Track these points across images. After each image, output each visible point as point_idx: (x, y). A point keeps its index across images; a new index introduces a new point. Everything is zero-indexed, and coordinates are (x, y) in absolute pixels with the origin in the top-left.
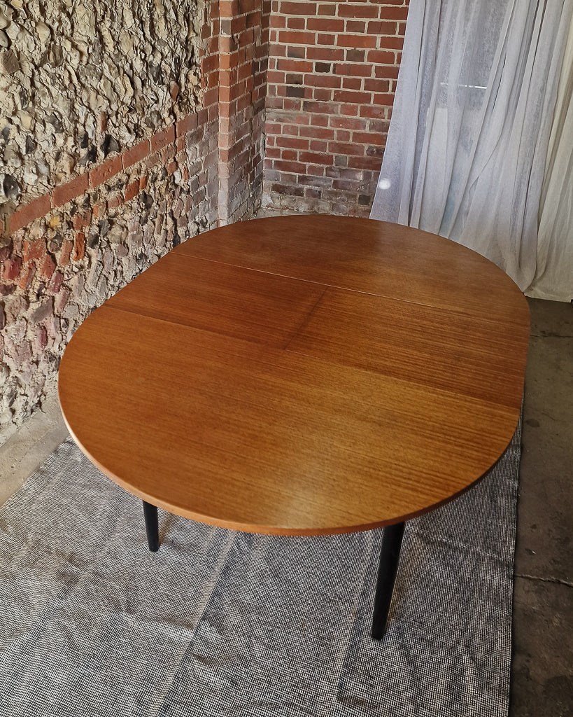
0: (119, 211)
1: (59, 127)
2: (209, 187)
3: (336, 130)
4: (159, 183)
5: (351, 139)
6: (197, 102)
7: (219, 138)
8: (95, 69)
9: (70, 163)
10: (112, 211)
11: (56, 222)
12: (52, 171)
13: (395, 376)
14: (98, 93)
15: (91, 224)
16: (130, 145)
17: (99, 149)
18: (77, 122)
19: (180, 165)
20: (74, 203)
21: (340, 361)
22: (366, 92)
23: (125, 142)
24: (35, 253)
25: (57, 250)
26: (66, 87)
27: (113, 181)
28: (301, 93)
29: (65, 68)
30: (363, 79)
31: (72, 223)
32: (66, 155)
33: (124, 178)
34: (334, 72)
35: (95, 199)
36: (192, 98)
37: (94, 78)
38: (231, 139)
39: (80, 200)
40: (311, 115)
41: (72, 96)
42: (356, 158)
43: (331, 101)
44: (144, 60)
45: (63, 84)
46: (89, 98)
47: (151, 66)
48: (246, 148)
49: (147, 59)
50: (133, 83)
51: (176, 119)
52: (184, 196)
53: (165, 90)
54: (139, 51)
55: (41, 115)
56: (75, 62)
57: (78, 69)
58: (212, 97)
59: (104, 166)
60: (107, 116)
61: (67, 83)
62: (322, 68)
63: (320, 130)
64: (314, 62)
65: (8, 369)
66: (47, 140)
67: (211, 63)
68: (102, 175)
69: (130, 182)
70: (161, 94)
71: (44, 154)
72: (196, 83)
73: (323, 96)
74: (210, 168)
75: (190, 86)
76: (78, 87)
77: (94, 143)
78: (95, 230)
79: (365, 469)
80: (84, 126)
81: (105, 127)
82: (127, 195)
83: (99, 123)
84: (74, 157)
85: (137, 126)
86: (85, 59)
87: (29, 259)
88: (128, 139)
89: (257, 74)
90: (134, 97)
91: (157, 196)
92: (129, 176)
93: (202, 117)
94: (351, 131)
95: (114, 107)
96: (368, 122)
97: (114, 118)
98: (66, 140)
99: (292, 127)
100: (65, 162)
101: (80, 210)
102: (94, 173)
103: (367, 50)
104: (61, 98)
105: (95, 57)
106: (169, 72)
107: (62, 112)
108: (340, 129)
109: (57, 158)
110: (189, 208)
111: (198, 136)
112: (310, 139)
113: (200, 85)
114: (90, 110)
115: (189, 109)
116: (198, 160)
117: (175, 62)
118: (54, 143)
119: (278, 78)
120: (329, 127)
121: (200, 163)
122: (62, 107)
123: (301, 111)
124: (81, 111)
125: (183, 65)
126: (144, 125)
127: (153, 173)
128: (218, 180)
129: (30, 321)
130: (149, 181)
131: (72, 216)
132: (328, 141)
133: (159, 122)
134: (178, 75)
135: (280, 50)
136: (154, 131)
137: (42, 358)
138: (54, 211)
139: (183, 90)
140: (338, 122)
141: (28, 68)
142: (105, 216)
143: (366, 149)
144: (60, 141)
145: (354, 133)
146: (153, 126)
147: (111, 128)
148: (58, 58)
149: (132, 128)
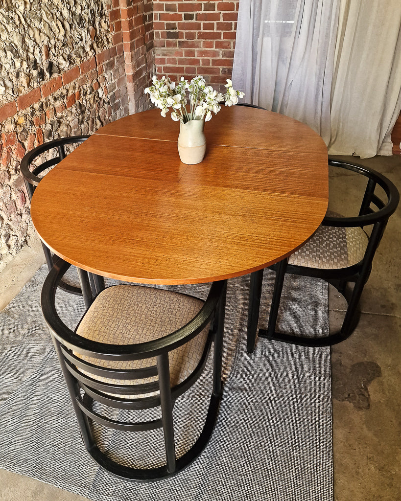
0: (64, 114)
1: (16, 54)
2: (122, 100)
3: (200, 59)
4: (88, 96)
5: (211, 64)
6: (109, 42)
7: (125, 67)
8: (36, 14)
9: (27, 79)
10: (59, 115)
11: (22, 121)
12: (15, 85)
13: (249, 189)
14: (40, 32)
15: (46, 123)
16: (66, 69)
17: (45, 71)
18: (28, 51)
19: (101, 84)
20: (33, 108)
21: (214, 185)
22: (218, 31)
23: (62, 67)
24: (10, 142)
25: (25, 140)
26: (17, 26)
27: (57, 93)
28: (176, 35)
29: (15, 12)
30: (215, 22)
31: (33, 122)
32: (23, 74)
33: (65, 92)
34: (196, 20)
35: (47, 106)
36: (105, 38)
37: (36, 21)
38: (134, 67)
39: (37, 106)
40: (184, 50)
41: (23, 32)
42: (215, 76)
43: (196, 39)
44: (69, 10)
45: (15, 23)
46: (34, 35)
47: (75, 15)
48: (144, 74)
49: (71, 9)
50: (63, 26)
51: (96, 53)
52: (106, 106)
53: (86, 32)
54: (65, 3)
55: (2, 45)
56: (22, 8)
57: (24, 13)
58: (118, 39)
59: (50, 83)
60: (48, 49)
61: (18, 23)
62: (189, 17)
63: (191, 59)
64: (183, 13)
65: (2, 218)
66: (9, 63)
67: (115, 14)
68: (50, 90)
69: (69, 95)
70: (83, 34)
71: (8, 74)
72: (106, 28)
73: (191, 36)
74: (122, 88)
75: (102, 30)
76: (26, 26)
77: (41, 67)
78: (49, 127)
79: (238, 241)
80: (34, 55)
81: (48, 56)
82: (68, 103)
83: (43, 52)
84: (29, 77)
85: (69, 57)
86: (28, 6)
87: (6, 145)
88: (65, 65)
89: (146, 23)
90: (65, 36)
91: (88, 105)
92: (68, 90)
93: (113, 52)
94: (211, 59)
95: (53, 42)
96: (221, 52)
97: (53, 50)
98: (22, 63)
99: (173, 59)
100: (23, 79)
101: (37, 113)
102: (44, 87)
103: (217, 3)
104: (15, 34)
105: (35, 5)
106: (87, 19)
107: (17, 44)
108: (203, 58)
109: (18, 76)
110: (110, 114)
111: (111, 65)
112: (185, 66)
113: (109, 30)
114: (36, 43)
115: (103, 46)
116: (113, 81)
117: (91, 12)
118: (14, 65)
119: (160, 26)
120: (196, 57)
121: (114, 84)
122: (16, 40)
123: (177, 48)
124: (30, 43)
125: (97, 15)
126: (74, 56)
127: (84, 89)
128: (127, 95)
129: (12, 187)
130: (81, 95)
131: (32, 116)
132: (196, 67)
133: (85, 54)
134: (94, 22)
135: (160, 7)
136: (82, 60)
137: (24, 212)
138: (20, 113)
139: (98, 33)
140: (202, 53)
142: (55, 118)
143: (221, 70)
144: (18, 64)
145: (213, 60)
146: (80, 57)
147: (52, 57)
148: (10, 4)
149: (66, 57)
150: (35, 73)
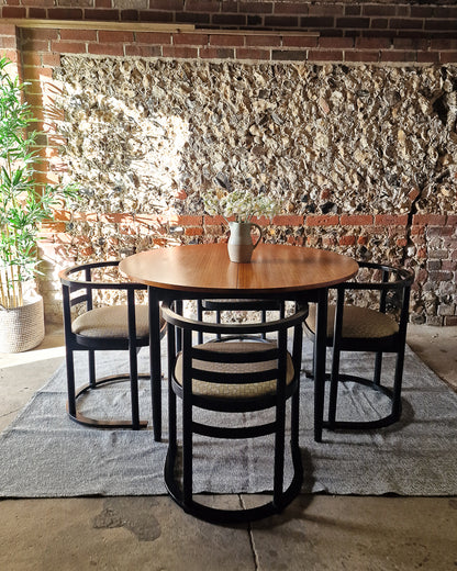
0: (332, 248)
1: (286, 187)
4: (382, 247)
8: (325, 165)
10: (325, 246)
11: (273, 232)
12: (278, 207)
14: (326, 178)
16: (350, 213)
17: (318, 207)
18: (301, 187)
19: (416, 245)
20: (290, 228)
23: (346, 210)
26: (296, 169)
27: (329, 228)
31: (286, 238)
33: (339, 230)
35: (309, 232)
36: (442, 204)
37: (323, 170)
39: (296, 229)
41: (300, 173)
44: (378, 168)
46: (316, 179)
47: (386, 173)
49: (382, 168)
51: (413, 213)
52: (417, 268)
53: (401, 191)
54: (372, 162)
55: (275, 178)
57: (310, 162)
59: (321, 218)
60: (330, 192)
61: (298, 167)
68: (317, 222)
69: (346, 235)
70: (395, 192)
72: (449, 195)
75: (439, 195)
77: (314, 202)
80: (309, 192)
81: (328, 197)
82: (341, 241)
83: (322, 193)
84: (296, 206)
85: (363, 205)
86: (315, 158)
88: (348, 207)
90: (362, 188)
92: (346, 231)
93: (453, 220)
95: (340, 189)
98: (289, 194)
100: (287, 206)
101: (294, 234)
102: (310, 218)
104: (291, 173)
105: (328, 159)
106: (409, 181)
109: (284, 202)
110: (422, 279)
113: (455, 197)
114: (316, 184)
115: (433, 210)
116: (445, 249)
117: (418, 176)
121: (446, 252)
122: (291, 177)
124: (307, 183)
126: (371, 207)
127: (376, 238)
130: (370, 242)
131: (287, 234)
133: (390, 208)
134: (422, 185)
136: (381, 213)
139: (428, 195)
141: (270, 156)
142: (318, 246)
146: (381, 209)
147: (334, 199)
148: (295, 154)
149: (357, 204)
150: (304, 205)
